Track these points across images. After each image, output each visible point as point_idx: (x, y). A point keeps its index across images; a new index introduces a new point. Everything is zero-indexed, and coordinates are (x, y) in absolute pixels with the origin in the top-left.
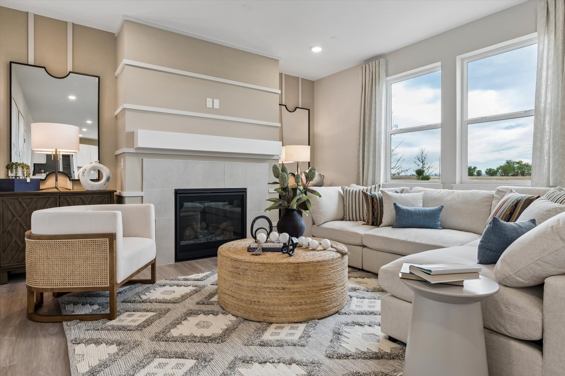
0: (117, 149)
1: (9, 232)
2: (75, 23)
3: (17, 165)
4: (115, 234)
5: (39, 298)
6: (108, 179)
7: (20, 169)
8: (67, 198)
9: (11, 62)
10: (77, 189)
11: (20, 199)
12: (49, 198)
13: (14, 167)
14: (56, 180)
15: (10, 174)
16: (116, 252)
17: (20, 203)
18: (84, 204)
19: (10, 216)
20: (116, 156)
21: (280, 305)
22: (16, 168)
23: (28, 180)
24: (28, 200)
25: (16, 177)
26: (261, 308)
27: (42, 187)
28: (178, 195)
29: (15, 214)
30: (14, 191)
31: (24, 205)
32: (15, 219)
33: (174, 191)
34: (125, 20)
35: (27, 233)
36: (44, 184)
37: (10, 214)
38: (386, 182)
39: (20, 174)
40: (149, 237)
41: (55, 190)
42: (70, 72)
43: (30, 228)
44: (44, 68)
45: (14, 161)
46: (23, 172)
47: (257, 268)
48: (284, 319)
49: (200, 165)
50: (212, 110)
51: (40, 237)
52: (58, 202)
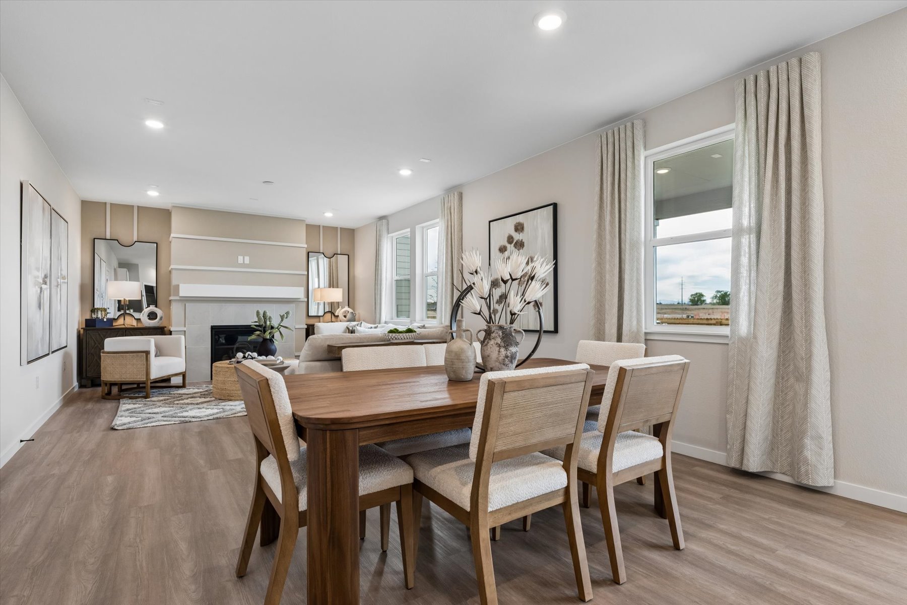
0: (170, 296)
1: (92, 354)
2: (139, 205)
3: (98, 309)
4: (149, 351)
5: (109, 389)
6: (161, 318)
7: (99, 313)
8: (131, 331)
9: (94, 239)
10: (140, 326)
11: (99, 332)
12: (107, 332)
13: (96, 311)
14: (124, 319)
15: (93, 316)
16: (150, 362)
17: (99, 335)
18: (142, 335)
19: (93, 344)
20: (170, 301)
21: (236, 390)
22: (97, 312)
23: (105, 320)
24: (104, 333)
25: (97, 318)
26: (227, 392)
27: (114, 324)
28: (213, 330)
29: (96, 342)
30: (95, 326)
31: (102, 336)
32: (96, 346)
33: (210, 327)
34: (173, 206)
35: (102, 351)
36: (116, 322)
37: (93, 342)
38: (392, 319)
39: (100, 316)
40: (180, 356)
41: (123, 326)
42: (135, 242)
43: (103, 349)
44: (117, 240)
45: (96, 307)
46: (102, 314)
47: (225, 370)
48: (238, 398)
49: (232, 308)
50: (244, 265)
51: (109, 353)
52: (124, 334)
